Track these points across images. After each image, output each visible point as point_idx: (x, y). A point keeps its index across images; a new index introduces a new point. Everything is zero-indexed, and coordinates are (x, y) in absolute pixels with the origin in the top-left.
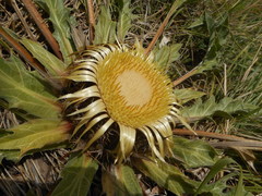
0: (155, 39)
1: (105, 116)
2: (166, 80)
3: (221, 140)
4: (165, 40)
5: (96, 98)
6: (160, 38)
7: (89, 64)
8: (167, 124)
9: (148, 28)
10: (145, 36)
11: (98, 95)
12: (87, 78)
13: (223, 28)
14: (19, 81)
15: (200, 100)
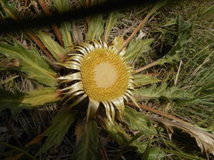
0: (134, 34)
1: (82, 92)
2: (130, 70)
3: (160, 116)
4: (142, 35)
5: (78, 81)
6: (138, 33)
7: (77, 57)
8: (122, 101)
9: (130, 25)
10: (126, 31)
11: (79, 79)
12: (75, 67)
13: (188, 32)
14: (34, 62)
15: (155, 85)
